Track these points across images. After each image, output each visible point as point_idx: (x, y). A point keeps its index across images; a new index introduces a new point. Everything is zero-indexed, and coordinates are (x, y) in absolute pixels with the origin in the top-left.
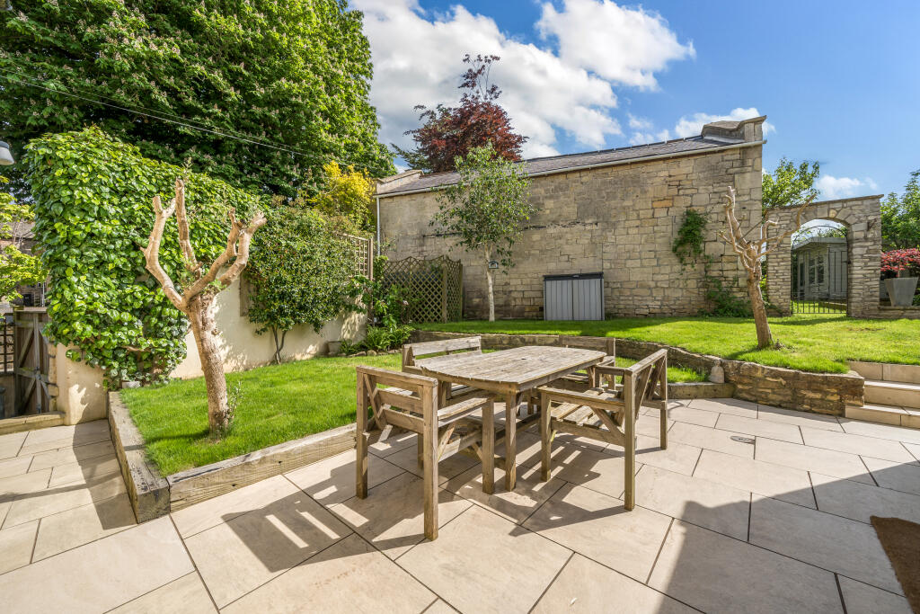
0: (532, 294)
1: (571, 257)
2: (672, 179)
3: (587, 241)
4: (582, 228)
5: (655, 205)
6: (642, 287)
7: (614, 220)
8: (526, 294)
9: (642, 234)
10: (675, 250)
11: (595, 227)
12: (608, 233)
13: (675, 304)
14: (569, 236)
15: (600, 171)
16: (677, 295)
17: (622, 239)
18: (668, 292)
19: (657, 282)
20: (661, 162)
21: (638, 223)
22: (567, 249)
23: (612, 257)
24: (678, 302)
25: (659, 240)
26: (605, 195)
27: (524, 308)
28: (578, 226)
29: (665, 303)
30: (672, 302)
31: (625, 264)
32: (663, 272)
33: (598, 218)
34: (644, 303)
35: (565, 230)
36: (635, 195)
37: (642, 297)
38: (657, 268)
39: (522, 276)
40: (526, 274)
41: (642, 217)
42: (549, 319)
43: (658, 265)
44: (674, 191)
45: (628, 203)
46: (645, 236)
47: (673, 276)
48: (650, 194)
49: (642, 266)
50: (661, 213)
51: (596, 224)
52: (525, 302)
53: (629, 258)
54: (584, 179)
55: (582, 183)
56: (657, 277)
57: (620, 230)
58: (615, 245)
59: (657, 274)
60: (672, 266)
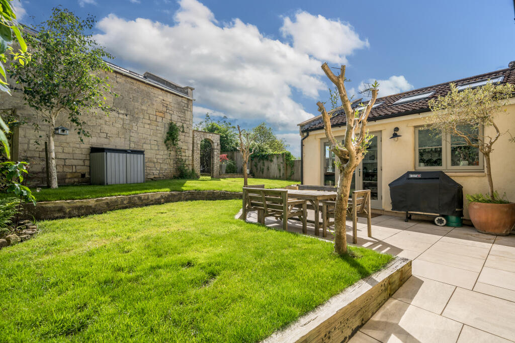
0: (75, 162)
1: (108, 135)
2: (164, 102)
3: (120, 126)
4: (117, 115)
5: (157, 114)
6: (151, 162)
7: (136, 116)
8: (68, 162)
9: (151, 129)
10: (165, 142)
11: (125, 117)
12: (134, 124)
13: (164, 173)
14: (107, 118)
15: (129, 80)
16: (165, 168)
17: (141, 130)
18: (162, 166)
19: (157, 159)
20: (160, 90)
21: (149, 122)
22: (106, 128)
23: (135, 140)
24: (166, 171)
25: (159, 135)
26: (132, 97)
27: (66, 175)
28: (114, 113)
29: (161, 172)
30: (164, 171)
31: (143, 146)
32: (160, 153)
33: (127, 111)
34: (152, 171)
35: (104, 113)
36: (148, 104)
37: (151, 167)
38: (158, 151)
39: (65, 145)
40: (68, 143)
41: (151, 119)
42: (109, 182)
43: (158, 150)
44: (165, 109)
45: (144, 107)
46: (152, 131)
47: (165, 157)
48: (155, 107)
49: (151, 149)
50: (159, 119)
51: (127, 115)
52: (67, 170)
53: (145, 143)
54: (118, 80)
55: (117, 82)
56: (158, 156)
57: (140, 124)
58: (136, 132)
59: (158, 155)
60: (164, 151)
